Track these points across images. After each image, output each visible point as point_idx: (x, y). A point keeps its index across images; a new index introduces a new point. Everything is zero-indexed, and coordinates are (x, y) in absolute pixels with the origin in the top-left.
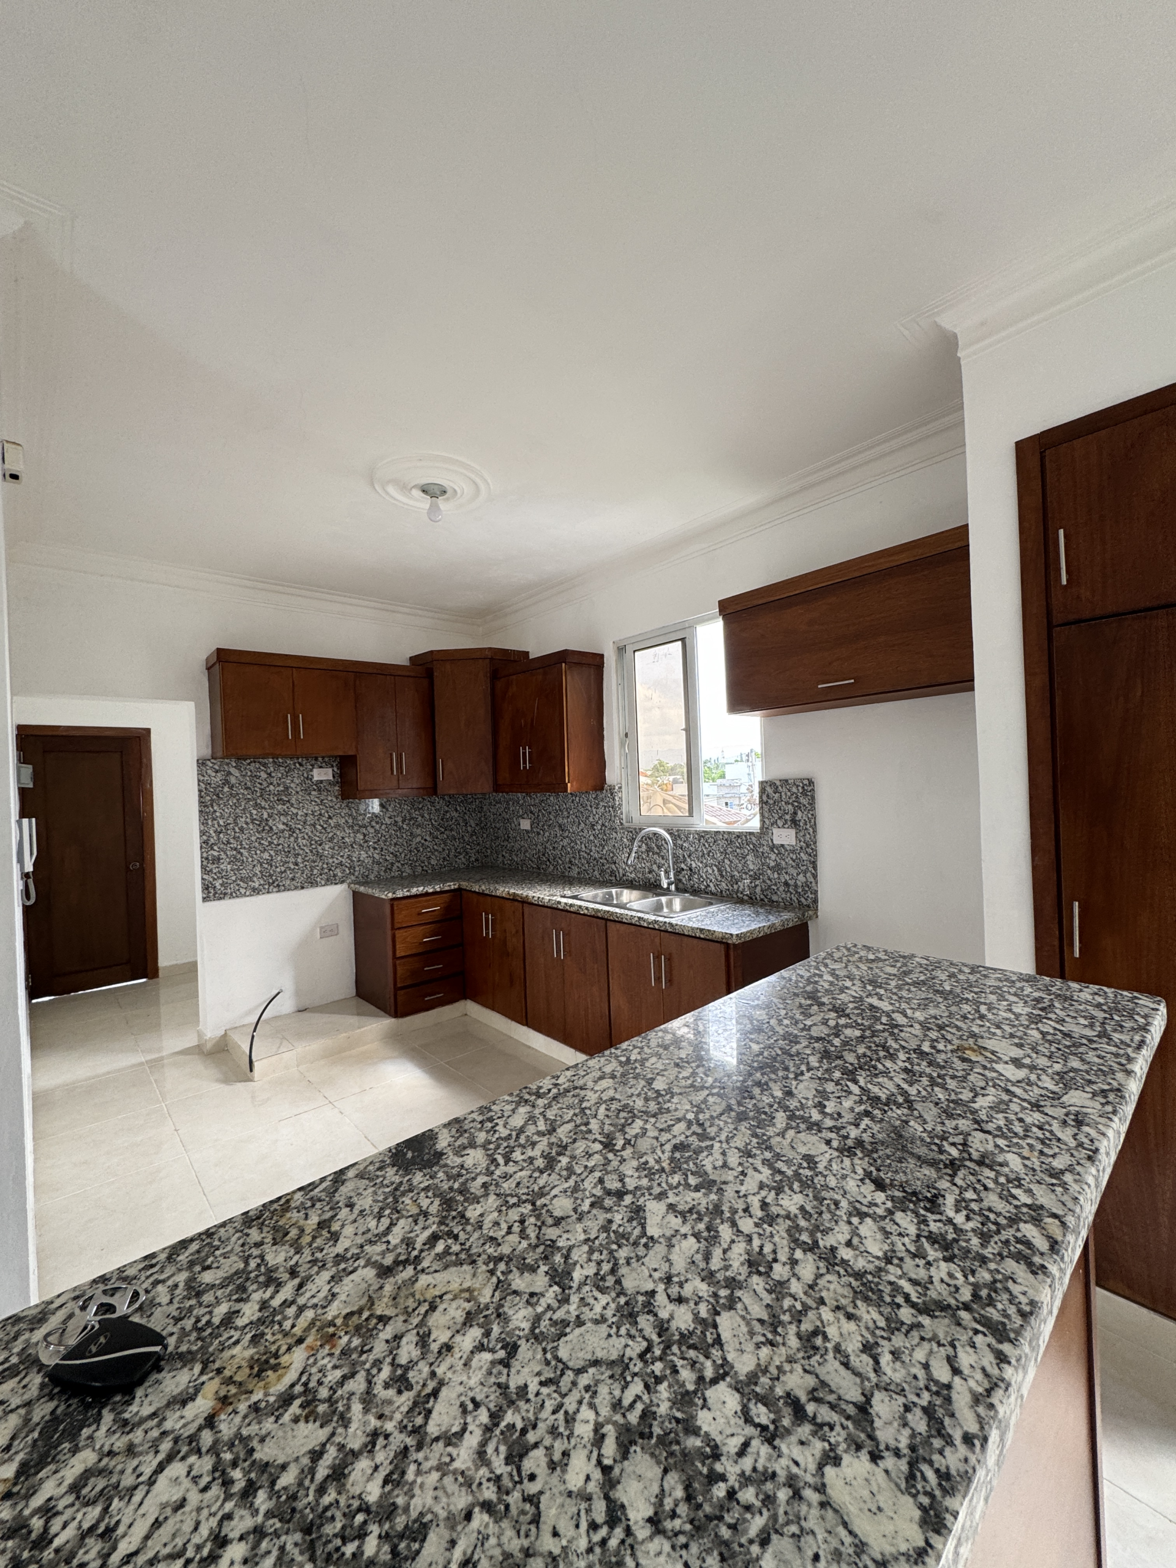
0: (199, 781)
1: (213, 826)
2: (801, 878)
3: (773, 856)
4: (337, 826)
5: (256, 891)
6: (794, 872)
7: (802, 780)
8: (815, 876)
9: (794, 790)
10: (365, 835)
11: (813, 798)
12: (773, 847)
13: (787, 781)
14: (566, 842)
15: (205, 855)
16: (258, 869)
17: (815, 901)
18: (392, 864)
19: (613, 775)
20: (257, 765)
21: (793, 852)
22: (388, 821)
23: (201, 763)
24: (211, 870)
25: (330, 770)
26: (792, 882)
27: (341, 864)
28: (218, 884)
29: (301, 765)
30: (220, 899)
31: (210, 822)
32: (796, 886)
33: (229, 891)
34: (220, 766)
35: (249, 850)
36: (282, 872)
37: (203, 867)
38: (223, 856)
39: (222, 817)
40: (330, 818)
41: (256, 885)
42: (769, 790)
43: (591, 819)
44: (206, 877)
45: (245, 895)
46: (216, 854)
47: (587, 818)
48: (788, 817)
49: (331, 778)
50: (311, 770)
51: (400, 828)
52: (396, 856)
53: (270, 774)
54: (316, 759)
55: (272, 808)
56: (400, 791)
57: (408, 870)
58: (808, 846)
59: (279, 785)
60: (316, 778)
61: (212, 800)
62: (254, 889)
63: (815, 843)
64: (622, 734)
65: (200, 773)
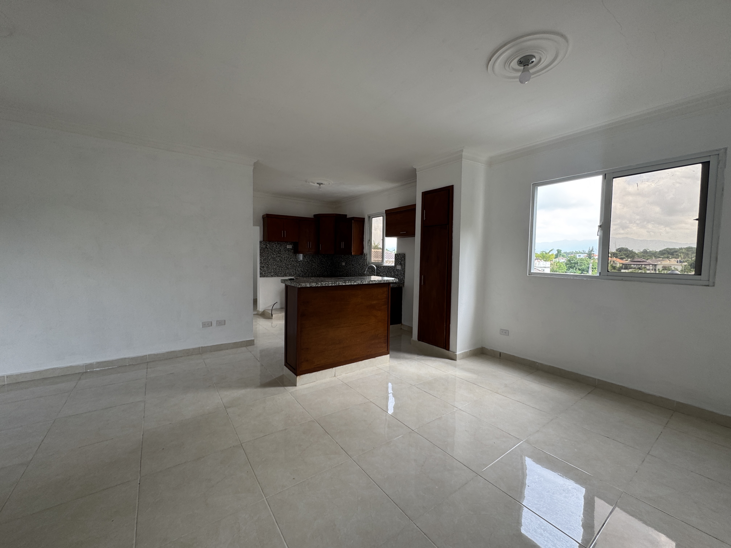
0: (260, 247)
1: (263, 258)
2: (401, 277)
3: (397, 272)
4: (293, 261)
5: (272, 276)
6: (400, 276)
7: (403, 254)
8: (404, 277)
9: (401, 256)
10: (299, 264)
11: (405, 258)
12: (397, 270)
13: (400, 254)
14: (354, 269)
15: (261, 265)
16: (273, 270)
17: (404, 283)
18: (306, 273)
19: (366, 251)
20: (273, 243)
21: (400, 271)
22: (306, 261)
23: (261, 242)
24: (262, 270)
25: (291, 246)
26: (400, 278)
27: (293, 271)
28: (263, 273)
29: (284, 244)
30: (264, 277)
31: (262, 257)
32: (400, 279)
33: (266, 275)
34: (265, 243)
35: (271, 265)
36: (278, 272)
37: (260, 268)
38: (265, 266)
39: (265, 256)
40: (291, 258)
41: (272, 274)
42: (397, 256)
43: (360, 263)
44: (261, 271)
45: (269, 277)
46: (263, 265)
47: (359, 262)
48: (400, 263)
49: (291, 248)
50: (286, 245)
51: (309, 263)
52: (307, 270)
53: (276, 246)
54: (288, 243)
55: (277, 255)
56: (309, 252)
57: (310, 275)
58: (403, 269)
59: (278, 249)
60: (288, 248)
61: (263, 252)
62: (272, 275)
63: (405, 269)
64: (368, 240)
65: (260, 245)
